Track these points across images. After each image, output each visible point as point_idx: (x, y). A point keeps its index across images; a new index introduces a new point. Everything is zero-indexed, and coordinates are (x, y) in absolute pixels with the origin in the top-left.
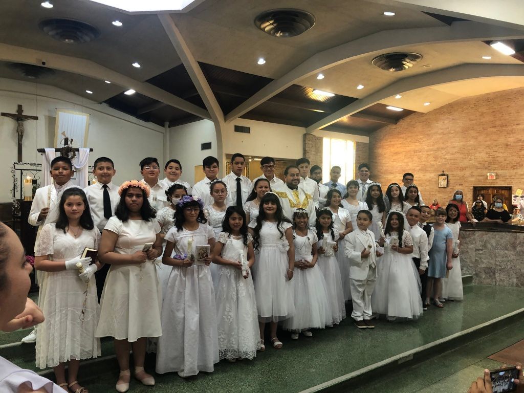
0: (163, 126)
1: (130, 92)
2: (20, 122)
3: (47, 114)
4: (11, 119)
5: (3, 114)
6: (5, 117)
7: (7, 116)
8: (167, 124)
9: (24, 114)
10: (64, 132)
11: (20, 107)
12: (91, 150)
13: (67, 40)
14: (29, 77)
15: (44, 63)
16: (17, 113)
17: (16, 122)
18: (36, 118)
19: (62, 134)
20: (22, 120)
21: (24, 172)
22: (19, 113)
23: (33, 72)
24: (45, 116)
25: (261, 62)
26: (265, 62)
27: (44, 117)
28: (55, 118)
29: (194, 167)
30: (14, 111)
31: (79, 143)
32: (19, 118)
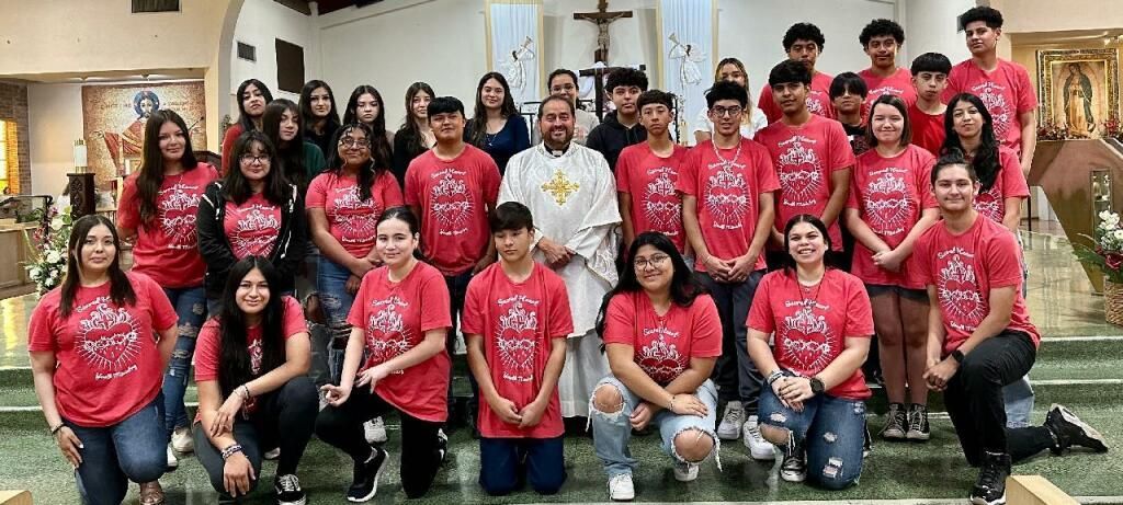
2: (601, 26)
4: (589, 23)
5: (577, 16)
6: (580, 21)
7: (582, 18)
9: (608, 10)
10: (674, 34)
16: (598, 11)
17: (596, 26)
18: (629, 14)
19: (670, 38)
20: (605, 21)
22: (601, 11)
24: (642, 8)
27: (641, 10)
28: (655, 9)
30: (593, 9)
31: (703, 51)
32: (602, 18)
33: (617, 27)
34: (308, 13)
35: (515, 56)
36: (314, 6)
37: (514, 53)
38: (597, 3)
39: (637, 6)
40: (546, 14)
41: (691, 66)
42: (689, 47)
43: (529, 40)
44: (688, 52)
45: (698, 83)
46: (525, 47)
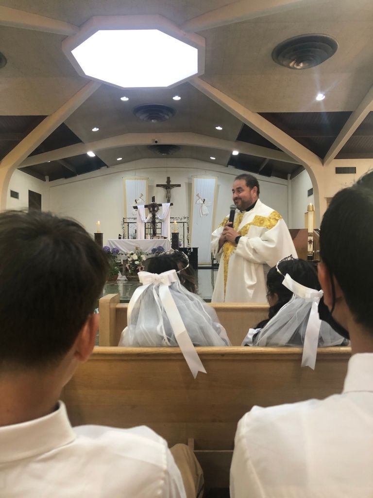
0: (286, 179)
1: (235, 153)
2: (168, 190)
3: (187, 181)
4: (162, 188)
5: (158, 186)
6: (159, 188)
7: (160, 186)
8: (289, 176)
9: (171, 183)
10: (198, 194)
11: (168, 178)
13: (153, 121)
14: (163, 154)
15: (156, 142)
16: (166, 184)
17: (166, 190)
18: (179, 186)
19: (197, 196)
20: (169, 188)
21: (130, 225)
22: (168, 183)
23: (165, 150)
24: (186, 183)
25: (320, 97)
26: (324, 97)
28: (192, 183)
29: (304, 215)
30: (164, 183)
31: (210, 202)
32: (168, 186)
33: (174, 191)
34: (44, 180)
35: (136, 202)
36: (47, 178)
37: (136, 200)
38: (166, 180)
39: (183, 181)
40: (150, 184)
41: (205, 207)
42: (204, 200)
43: (142, 195)
44: (204, 202)
45: (207, 215)
46: (140, 198)
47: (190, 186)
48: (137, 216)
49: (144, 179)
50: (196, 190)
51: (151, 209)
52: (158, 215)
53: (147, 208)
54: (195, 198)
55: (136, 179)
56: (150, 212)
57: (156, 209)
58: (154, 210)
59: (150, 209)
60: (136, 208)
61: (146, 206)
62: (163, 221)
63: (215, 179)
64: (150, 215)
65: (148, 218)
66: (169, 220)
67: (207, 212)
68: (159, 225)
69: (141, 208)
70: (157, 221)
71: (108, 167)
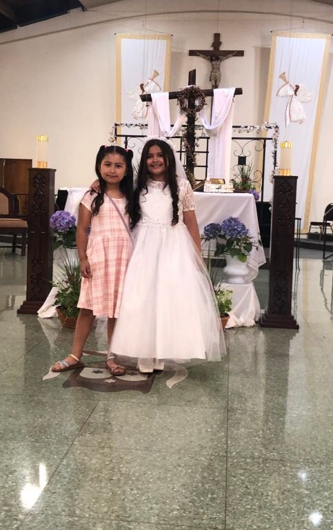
2: (214, 63)
3: (259, 44)
4: (203, 60)
5: (192, 53)
6: (195, 58)
9: (222, 48)
10: (284, 73)
11: (217, 36)
12: (238, 92)
16: (212, 49)
18: (241, 53)
19: (280, 77)
20: (217, 59)
22: (215, 48)
24: (256, 48)
27: (253, 49)
28: (270, 49)
30: (207, 46)
31: (310, 91)
32: (215, 55)
33: (228, 65)
35: (142, 89)
37: (142, 85)
38: (211, 40)
39: (249, 45)
40: (174, 50)
41: (297, 104)
42: (297, 87)
43: (156, 74)
44: (296, 91)
45: (301, 122)
46: (152, 80)
47: (265, 55)
48: (149, 120)
49: (164, 37)
50: (279, 63)
51: (186, 102)
52: (202, 119)
53: (175, 101)
54: (276, 81)
55: (144, 37)
56: (183, 109)
57: (197, 103)
58: (192, 106)
59: (182, 103)
60: (147, 98)
61: (172, 96)
62: (215, 135)
63: (324, 41)
64: (182, 120)
65: (177, 125)
66: (230, 132)
67: (302, 116)
68: (201, 145)
69: (161, 99)
70: (198, 133)
71: (84, 9)
